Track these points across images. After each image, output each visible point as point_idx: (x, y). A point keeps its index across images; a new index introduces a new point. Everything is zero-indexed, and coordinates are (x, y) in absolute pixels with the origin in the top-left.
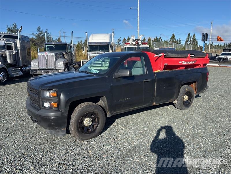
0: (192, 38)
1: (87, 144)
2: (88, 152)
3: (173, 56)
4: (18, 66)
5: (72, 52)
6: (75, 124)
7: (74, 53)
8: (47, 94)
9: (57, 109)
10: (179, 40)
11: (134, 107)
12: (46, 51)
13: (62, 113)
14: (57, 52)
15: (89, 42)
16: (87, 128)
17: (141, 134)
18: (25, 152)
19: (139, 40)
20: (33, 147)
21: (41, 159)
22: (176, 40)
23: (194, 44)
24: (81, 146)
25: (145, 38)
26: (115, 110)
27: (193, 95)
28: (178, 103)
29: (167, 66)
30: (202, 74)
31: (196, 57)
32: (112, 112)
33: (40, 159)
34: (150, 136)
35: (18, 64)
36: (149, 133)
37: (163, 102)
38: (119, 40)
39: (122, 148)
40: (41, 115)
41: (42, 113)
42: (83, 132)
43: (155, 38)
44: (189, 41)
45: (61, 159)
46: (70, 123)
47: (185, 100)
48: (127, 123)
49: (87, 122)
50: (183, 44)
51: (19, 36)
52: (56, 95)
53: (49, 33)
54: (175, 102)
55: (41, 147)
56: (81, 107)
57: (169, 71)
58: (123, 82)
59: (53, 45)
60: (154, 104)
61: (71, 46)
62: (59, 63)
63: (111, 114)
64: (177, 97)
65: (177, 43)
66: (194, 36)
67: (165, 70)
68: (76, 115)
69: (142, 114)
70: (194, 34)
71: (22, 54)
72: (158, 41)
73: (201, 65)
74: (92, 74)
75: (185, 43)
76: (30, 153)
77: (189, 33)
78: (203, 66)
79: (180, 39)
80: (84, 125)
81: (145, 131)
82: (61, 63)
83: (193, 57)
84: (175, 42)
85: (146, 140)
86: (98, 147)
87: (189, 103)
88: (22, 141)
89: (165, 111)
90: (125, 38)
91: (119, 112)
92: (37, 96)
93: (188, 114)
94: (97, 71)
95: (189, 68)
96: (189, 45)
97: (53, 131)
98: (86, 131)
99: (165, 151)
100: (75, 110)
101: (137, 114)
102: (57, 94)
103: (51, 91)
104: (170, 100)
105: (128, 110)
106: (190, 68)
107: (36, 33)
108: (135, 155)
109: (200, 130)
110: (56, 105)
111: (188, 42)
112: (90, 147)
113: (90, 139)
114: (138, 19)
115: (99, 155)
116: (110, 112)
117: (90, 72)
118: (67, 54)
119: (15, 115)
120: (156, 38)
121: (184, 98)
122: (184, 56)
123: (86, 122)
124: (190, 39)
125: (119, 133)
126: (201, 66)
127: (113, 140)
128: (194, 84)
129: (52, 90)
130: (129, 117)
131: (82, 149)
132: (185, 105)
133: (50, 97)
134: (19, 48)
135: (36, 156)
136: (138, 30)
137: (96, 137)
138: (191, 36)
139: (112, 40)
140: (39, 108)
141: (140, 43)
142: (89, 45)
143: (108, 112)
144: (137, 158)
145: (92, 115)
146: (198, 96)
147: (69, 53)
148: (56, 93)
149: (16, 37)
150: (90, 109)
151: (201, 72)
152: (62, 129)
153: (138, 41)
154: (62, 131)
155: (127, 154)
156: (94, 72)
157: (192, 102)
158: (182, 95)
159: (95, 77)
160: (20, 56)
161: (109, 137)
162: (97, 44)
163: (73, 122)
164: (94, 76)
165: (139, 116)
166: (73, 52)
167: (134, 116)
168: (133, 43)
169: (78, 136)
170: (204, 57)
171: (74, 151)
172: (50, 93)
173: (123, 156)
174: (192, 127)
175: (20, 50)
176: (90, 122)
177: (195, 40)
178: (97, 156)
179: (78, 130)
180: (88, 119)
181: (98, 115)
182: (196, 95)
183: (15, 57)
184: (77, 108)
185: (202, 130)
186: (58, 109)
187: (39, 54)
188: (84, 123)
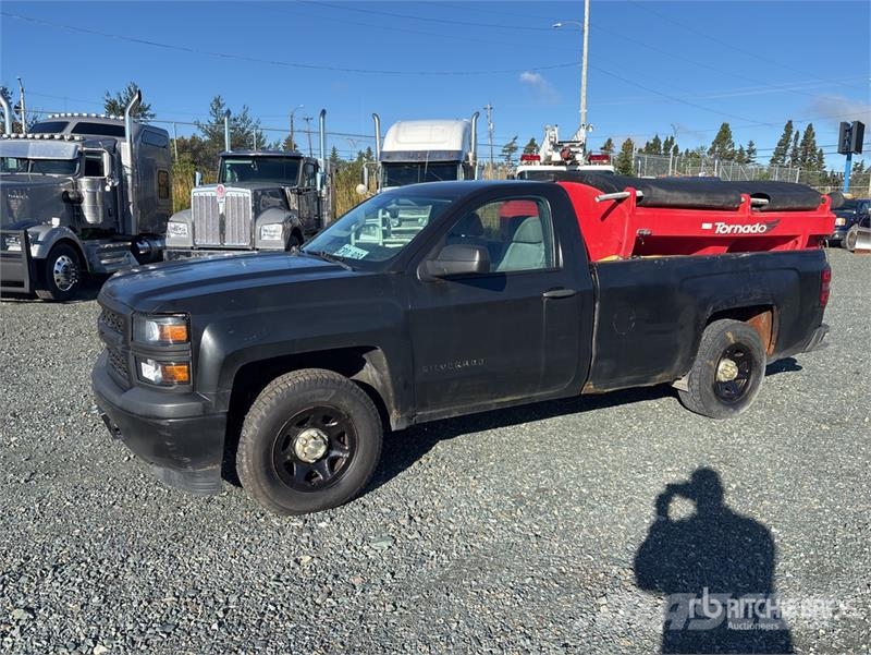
0: (799, 142)
1: (300, 531)
2: (296, 561)
3: (674, 202)
4: (124, 234)
5: (319, 189)
6: (257, 451)
7: (324, 192)
8: (153, 331)
9: (186, 389)
10: (746, 148)
11: (504, 397)
12: (223, 182)
13: (204, 405)
14: (266, 187)
15: (385, 149)
16: (309, 471)
17: (522, 503)
18: (64, 548)
19: (577, 145)
20: (102, 529)
21: (116, 577)
22: (737, 148)
23: (809, 166)
24: (276, 535)
25: (610, 141)
26: (423, 406)
27: (757, 358)
28: (694, 387)
29: (647, 238)
30: (799, 274)
31: (778, 207)
32: (411, 409)
33: (112, 575)
34: (556, 513)
35: (124, 228)
36: (552, 502)
37: (628, 383)
38: (512, 149)
39: (432, 553)
40: (130, 410)
41: (136, 401)
42: (290, 483)
43: (651, 142)
44: (789, 151)
45: (189, 581)
46: (240, 446)
47: (723, 379)
48: (476, 456)
49: (308, 445)
50: (766, 163)
51: (130, 125)
52: (183, 336)
53: (254, 122)
54: (681, 384)
55: (128, 530)
56: (283, 386)
57: (653, 260)
58: (458, 295)
59: (250, 162)
60: (590, 388)
61: (316, 167)
62: (266, 227)
63: (405, 420)
64: (688, 364)
65: (741, 161)
66: (810, 132)
67: (638, 254)
68: (262, 417)
69: (544, 426)
70: (810, 126)
71: (138, 192)
72: (663, 152)
73: (800, 240)
74: (339, 263)
75: (773, 161)
76: (83, 552)
77: (790, 122)
78: (807, 246)
79: (751, 144)
80: (296, 458)
81: (539, 490)
82: (274, 227)
83: (763, 208)
84: (730, 157)
85: (537, 527)
86: (342, 543)
87: (743, 392)
88: (68, 503)
89: (639, 417)
90: (533, 140)
91: (439, 414)
92: (121, 339)
93: (732, 433)
94: (360, 251)
95: (745, 251)
96: (788, 166)
97: (175, 474)
98: (302, 481)
99: (602, 575)
100: (262, 394)
101: (523, 426)
102: (188, 332)
103: (169, 319)
104: (659, 376)
105: (478, 407)
106: (751, 251)
107: (208, 120)
108: (473, 583)
109: (765, 502)
110: (186, 375)
111: (784, 155)
112: (311, 545)
113: (315, 511)
114: (585, 68)
115: (336, 576)
116: (402, 411)
117: (335, 254)
118: (299, 193)
119: (72, 407)
120: (657, 140)
121: (720, 369)
122: (721, 200)
123: (304, 446)
124: (792, 144)
125: (435, 493)
126: (800, 242)
127: (404, 522)
128: (765, 317)
129: (170, 315)
130: (492, 434)
131: (278, 547)
132: (724, 398)
133: (163, 342)
134: (128, 171)
135: (101, 562)
136: (583, 110)
137: (344, 504)
138: (798, 133)
139: (470, 144)
140: (128, 384)
141: (579, 157)
142: (383, 163)
143: (394, 411)
144: (480, 595)
145: (327, 419)
146: (790, 365)
147: (308, 190)
148: (184, 327)
149: (120, 131)
150: (320, 396)
151: (795, 270)
152: (205, 467)
153: (572, 149)
154: (206, 474)
155: (444, 577)
156: (348, 256)
157: (754, 388)
158: (711, 359)
159: (348, 272)
160: (130, 200)
161: (392, 509)
162: (412, 158)
163: (250, 441)
164: (345, 269)
165: (531, 434)
166: (321, 187)
167: (509, 432)
168: (550, 157)
169: (267, 496)
170: (814, 209)
171: (246, 553)
172: (162, 329)
173: (430, 584)
174: (738, 488)
175: (132, 176)
176: (318, 445)
177: (814, 150)
178: (330, 578)
179: (268, 473)
180: (313, 432)
181: (350, 421)
182: (773, 359)
183: (114, 202)
184: (267, 389)
185: (773, 499)
186: (192, 391)
187: (198, 192)
188: (294, 449)
